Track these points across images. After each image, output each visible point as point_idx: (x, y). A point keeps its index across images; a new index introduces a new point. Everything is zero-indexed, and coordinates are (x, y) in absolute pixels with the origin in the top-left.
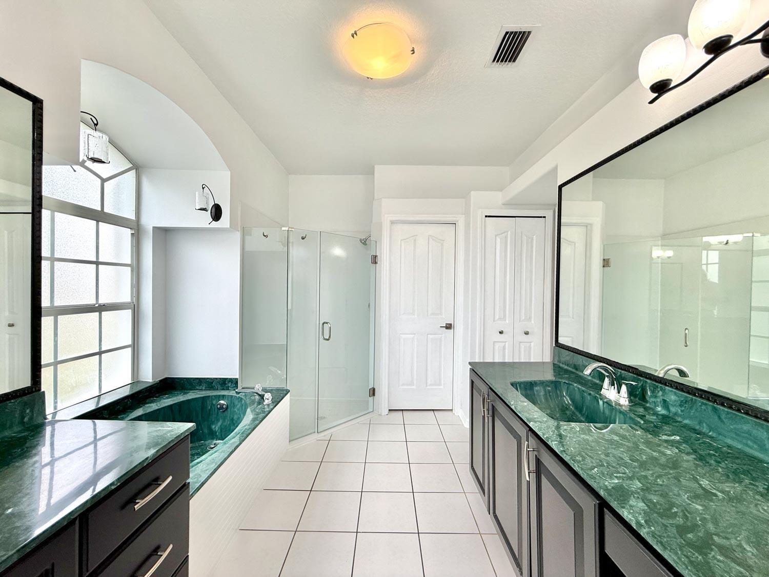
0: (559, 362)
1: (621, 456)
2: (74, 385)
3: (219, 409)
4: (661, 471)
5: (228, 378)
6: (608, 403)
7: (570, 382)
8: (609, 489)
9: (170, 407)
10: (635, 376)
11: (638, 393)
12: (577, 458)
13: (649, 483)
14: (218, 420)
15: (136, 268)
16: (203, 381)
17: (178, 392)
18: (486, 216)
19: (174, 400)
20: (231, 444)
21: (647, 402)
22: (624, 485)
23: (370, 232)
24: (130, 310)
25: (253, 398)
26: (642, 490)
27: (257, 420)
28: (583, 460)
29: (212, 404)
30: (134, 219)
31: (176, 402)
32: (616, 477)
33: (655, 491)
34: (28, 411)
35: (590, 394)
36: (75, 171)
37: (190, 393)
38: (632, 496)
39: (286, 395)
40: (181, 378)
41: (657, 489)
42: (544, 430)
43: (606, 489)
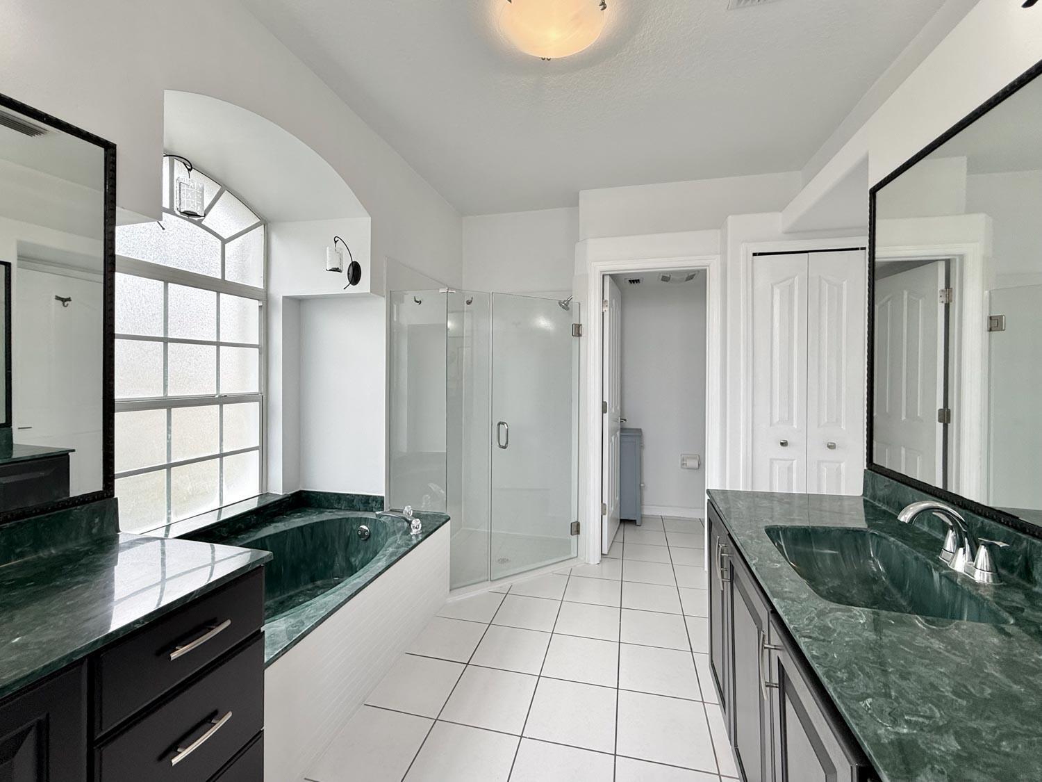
0: (874, 498)
1: (936, 682)
2: (190, 493)
3: (360, 537)
4: (1017, 724)
5: (371, 496)
6: (951, 577)
7: (883, 534)
8: (883, 745)
9: (300, 529)
10: (1011, 530)
11: (1016, 564)
12: (839, 674)
13: (979, 746)
14: (359, 552)
15: (264, 349)
16: (343, 497)
17: (313, 511)
18: (755, 254)
19: (305, 521)
20: (353, 585)
21: (1034, 583)
22: (920, 741)
23: (572, 291)
24: (258, 403)
25: (399, 525)
26: (957, 757)
27: (396, 555)
28: (850, 679)
29: (352, 529)
30: (262, 288)
31: (307, 523)
32: (908, 722)
33: (988, 765)
34: (97, 520)
35: (917, 559)
36: (163, 229)
37: (326, 513)
38: (929, 766)
39: (443, 523)
40: (317, 492)
41: (992, 761)
42: (794, 614)
43: (877, 744)
